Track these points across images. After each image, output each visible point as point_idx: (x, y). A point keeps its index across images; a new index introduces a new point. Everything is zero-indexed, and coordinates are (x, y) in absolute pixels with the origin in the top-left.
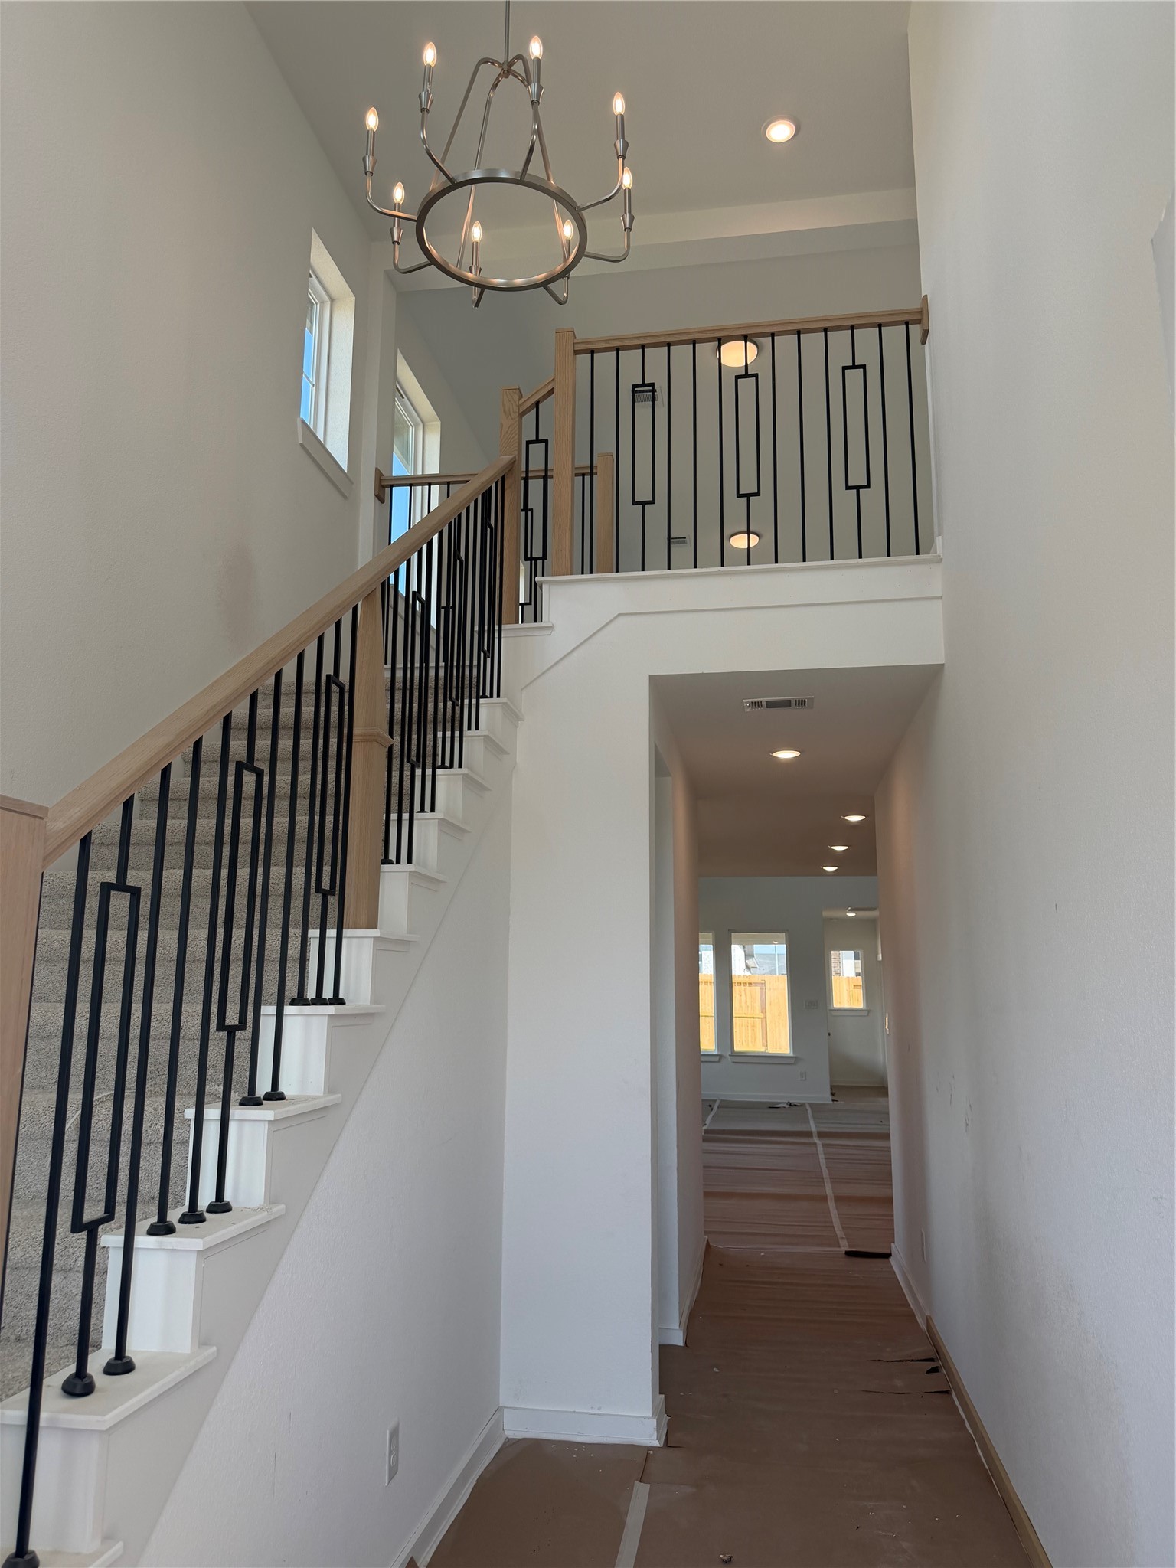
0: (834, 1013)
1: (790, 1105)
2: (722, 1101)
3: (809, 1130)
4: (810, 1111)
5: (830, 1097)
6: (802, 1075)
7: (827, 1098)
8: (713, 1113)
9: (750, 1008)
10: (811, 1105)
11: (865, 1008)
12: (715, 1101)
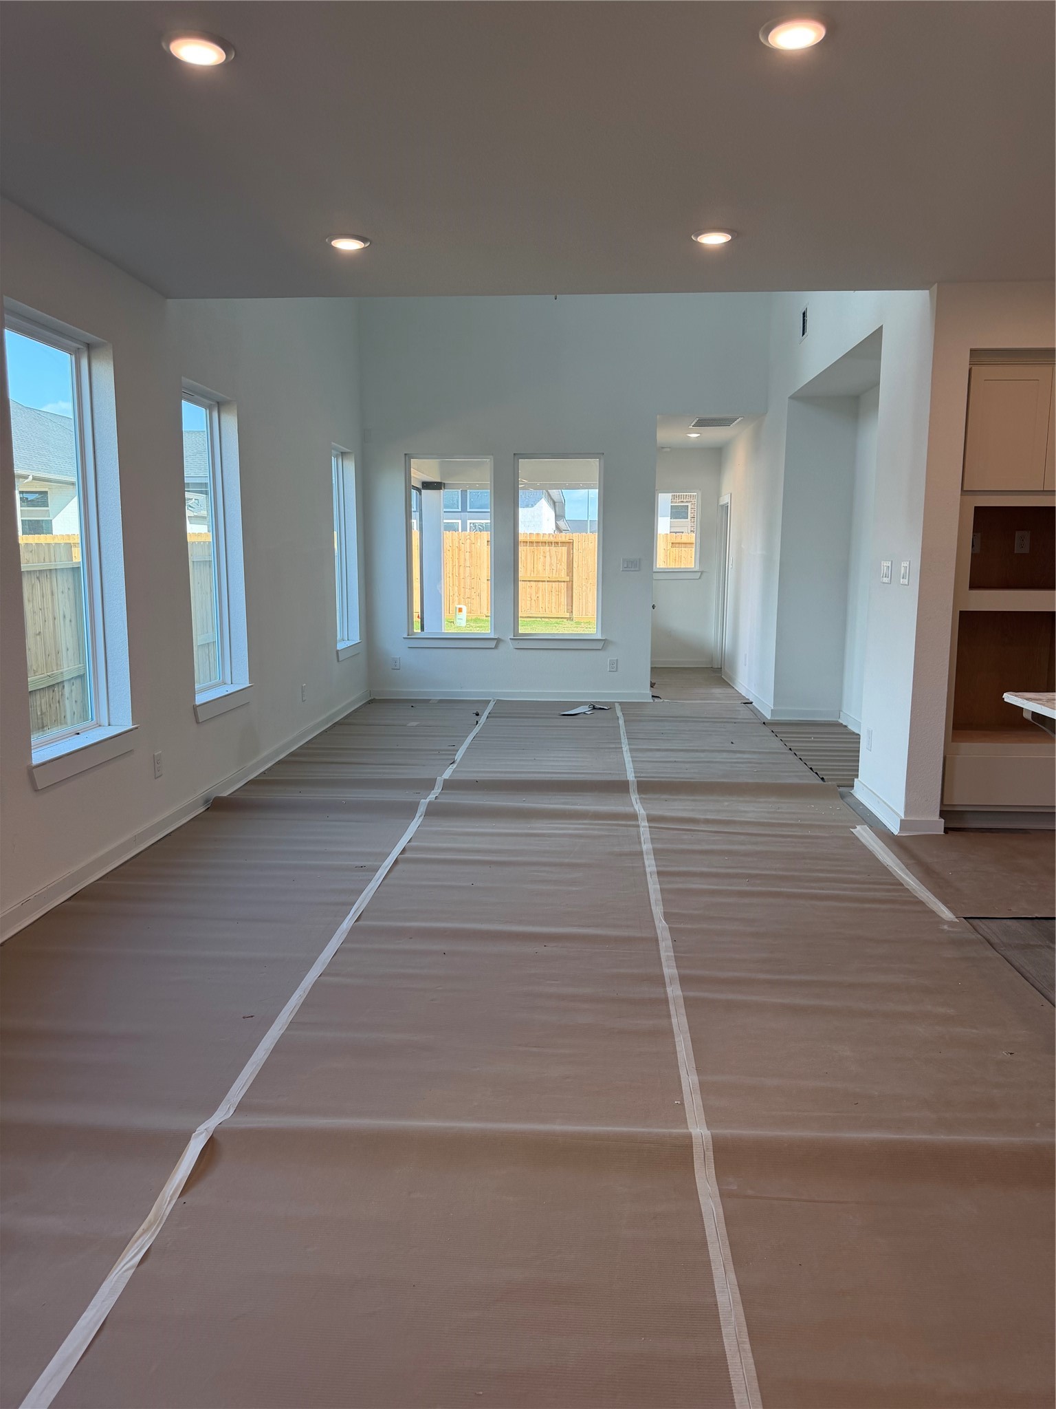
0: (656, 576)
1: (594, 708)
2: (498, 702)
3: (623, 778)
4: (619, 714)
5: (648, 691)
6: (612, 663)
7: (641, 691)
8: (477, 729)
9: (554, 571)
10: (621, 703)
11: (697, 569)
12: (489, 702)
